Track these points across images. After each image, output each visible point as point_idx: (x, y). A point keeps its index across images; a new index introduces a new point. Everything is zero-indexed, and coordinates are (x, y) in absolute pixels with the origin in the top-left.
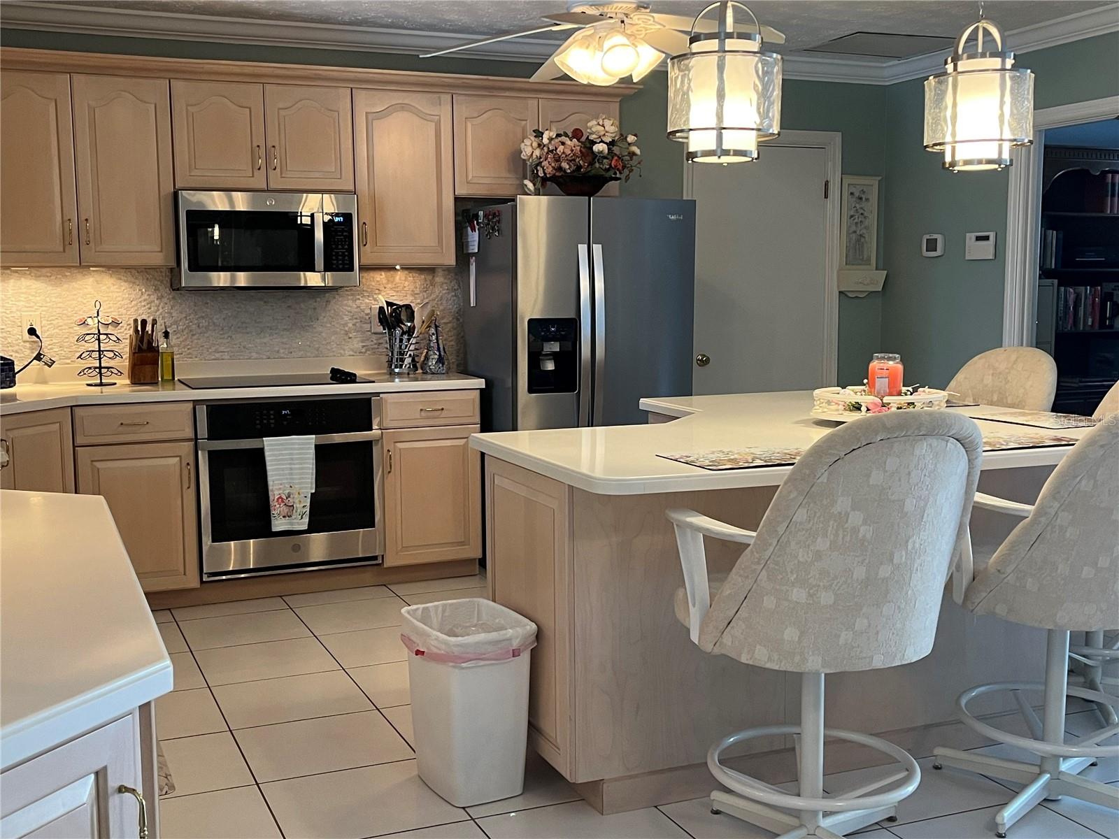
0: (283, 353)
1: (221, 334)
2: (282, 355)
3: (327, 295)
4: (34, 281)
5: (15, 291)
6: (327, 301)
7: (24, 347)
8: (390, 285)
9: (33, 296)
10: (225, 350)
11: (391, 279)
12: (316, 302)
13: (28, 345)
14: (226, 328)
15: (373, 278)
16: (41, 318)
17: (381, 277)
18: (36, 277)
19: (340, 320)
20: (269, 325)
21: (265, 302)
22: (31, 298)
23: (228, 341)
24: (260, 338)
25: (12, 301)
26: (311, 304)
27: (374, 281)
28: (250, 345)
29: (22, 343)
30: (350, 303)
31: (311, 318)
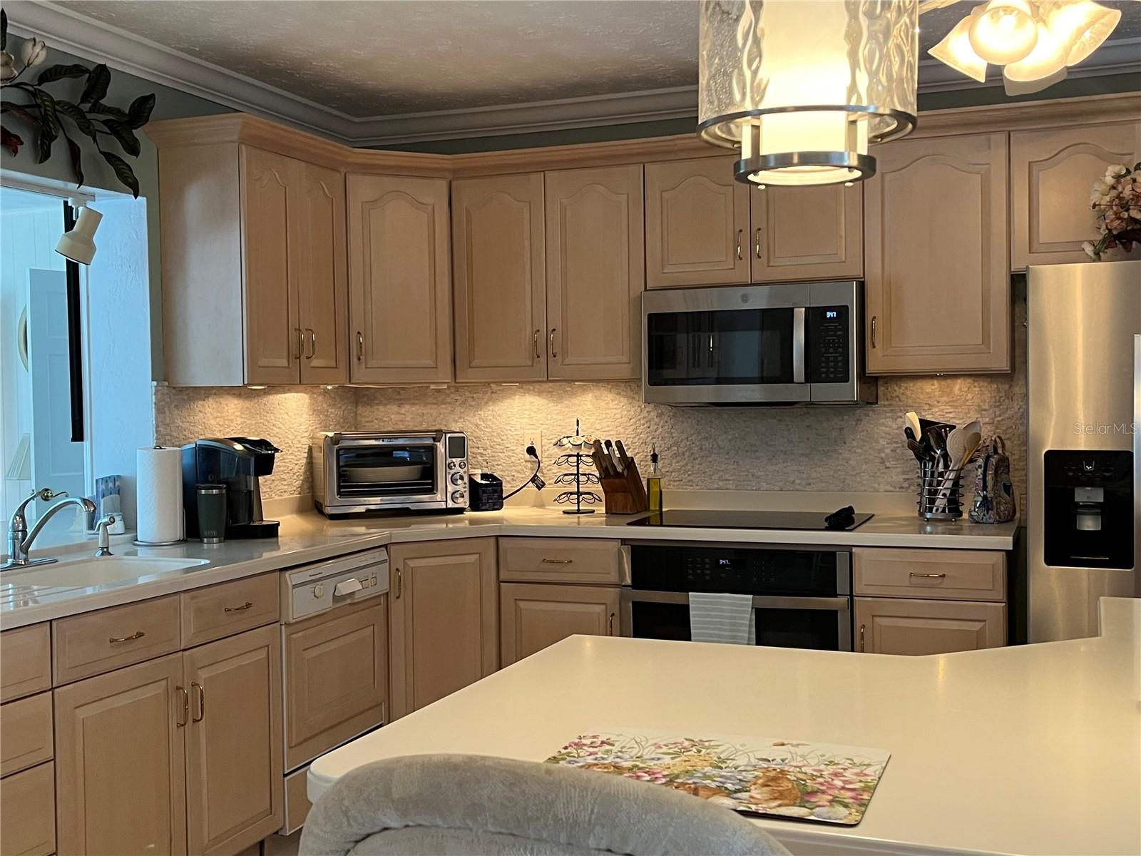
0: (800, 484)
1: (726, 459)
2: (797, 487)
3: (858, 412)
4: (537, 397)
5: (520, 408)
6: (858, 420)
7: (526, 467)
8: (944, 399)
9: (535, 412)
10: (730, 478)
11: (948, 390)
12: (843, 420)
13: (529, 465)
14: (733, 451)
15: (921, 389)
16: (542, 436)
17: (933, 387)
18: (538, 392)
19: (874, 444)
20: (782, 448)
21: (779, 420)
22: (533, 415)
23: (734, 467)
24: (772, 465)
25: (517, 418)
26: (836, 424)
27: (922, 393)
28: (759, 473)
29: (524, 463)
30: (889, 422)
31: (836, 441)
